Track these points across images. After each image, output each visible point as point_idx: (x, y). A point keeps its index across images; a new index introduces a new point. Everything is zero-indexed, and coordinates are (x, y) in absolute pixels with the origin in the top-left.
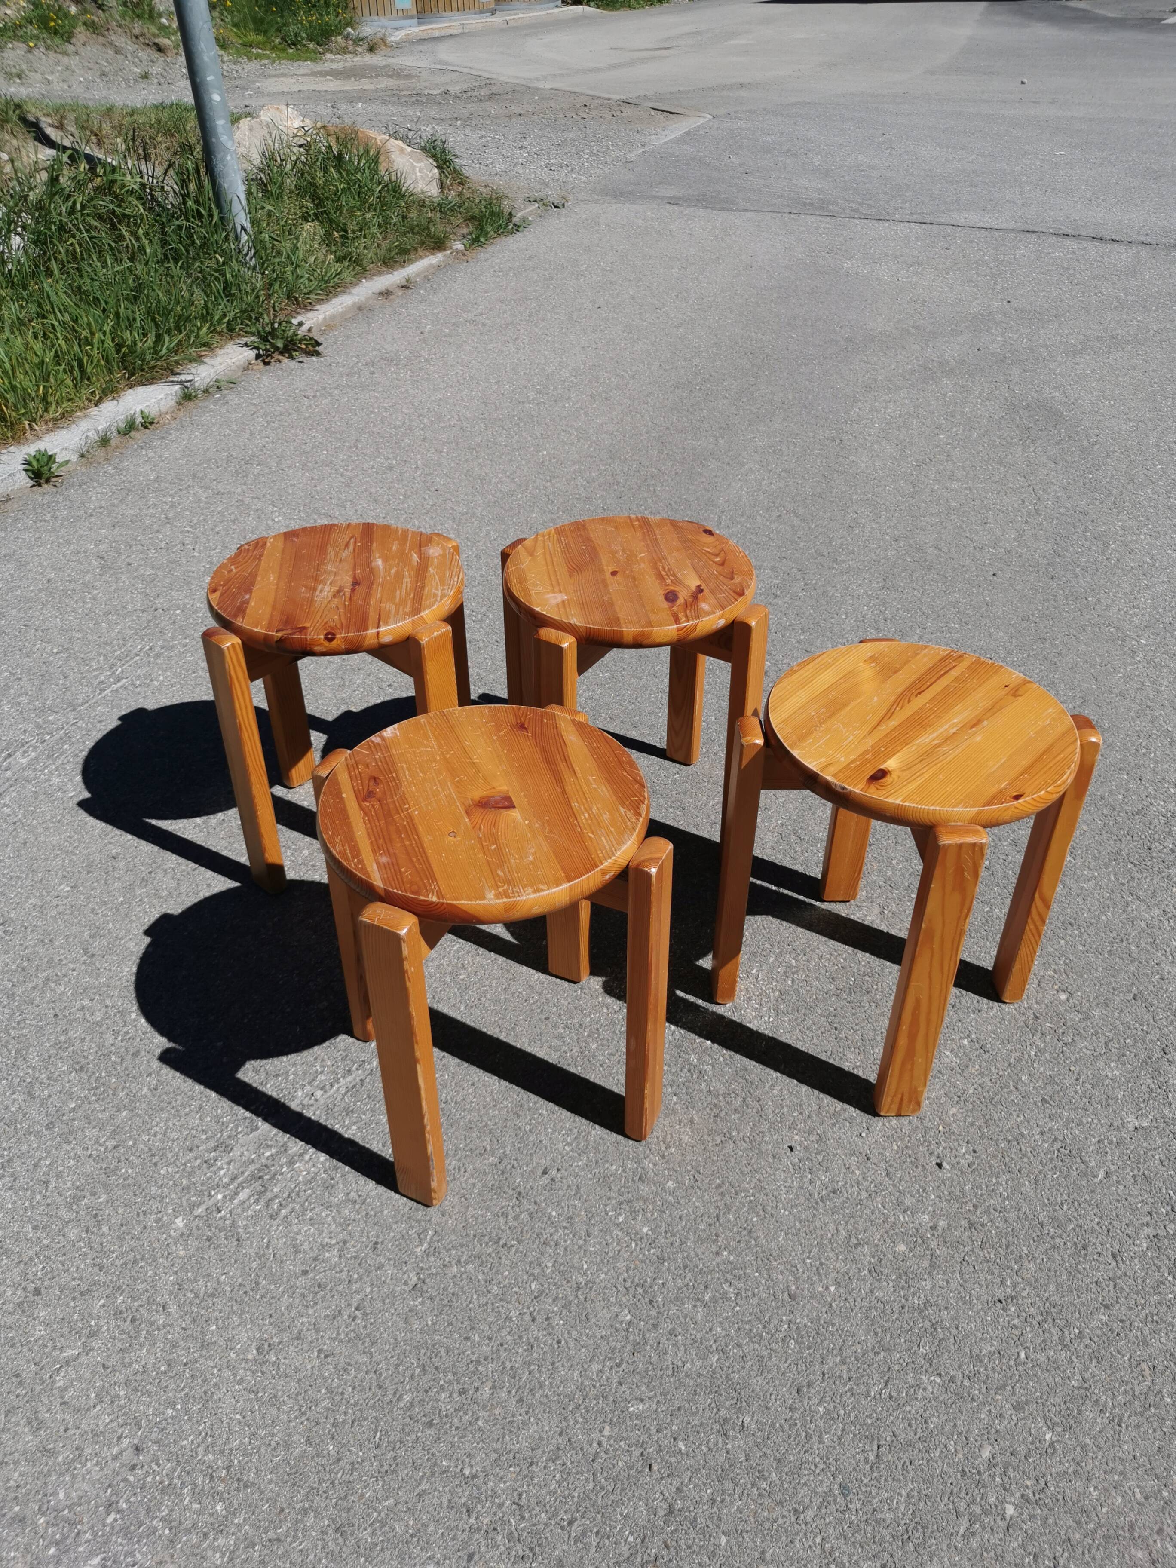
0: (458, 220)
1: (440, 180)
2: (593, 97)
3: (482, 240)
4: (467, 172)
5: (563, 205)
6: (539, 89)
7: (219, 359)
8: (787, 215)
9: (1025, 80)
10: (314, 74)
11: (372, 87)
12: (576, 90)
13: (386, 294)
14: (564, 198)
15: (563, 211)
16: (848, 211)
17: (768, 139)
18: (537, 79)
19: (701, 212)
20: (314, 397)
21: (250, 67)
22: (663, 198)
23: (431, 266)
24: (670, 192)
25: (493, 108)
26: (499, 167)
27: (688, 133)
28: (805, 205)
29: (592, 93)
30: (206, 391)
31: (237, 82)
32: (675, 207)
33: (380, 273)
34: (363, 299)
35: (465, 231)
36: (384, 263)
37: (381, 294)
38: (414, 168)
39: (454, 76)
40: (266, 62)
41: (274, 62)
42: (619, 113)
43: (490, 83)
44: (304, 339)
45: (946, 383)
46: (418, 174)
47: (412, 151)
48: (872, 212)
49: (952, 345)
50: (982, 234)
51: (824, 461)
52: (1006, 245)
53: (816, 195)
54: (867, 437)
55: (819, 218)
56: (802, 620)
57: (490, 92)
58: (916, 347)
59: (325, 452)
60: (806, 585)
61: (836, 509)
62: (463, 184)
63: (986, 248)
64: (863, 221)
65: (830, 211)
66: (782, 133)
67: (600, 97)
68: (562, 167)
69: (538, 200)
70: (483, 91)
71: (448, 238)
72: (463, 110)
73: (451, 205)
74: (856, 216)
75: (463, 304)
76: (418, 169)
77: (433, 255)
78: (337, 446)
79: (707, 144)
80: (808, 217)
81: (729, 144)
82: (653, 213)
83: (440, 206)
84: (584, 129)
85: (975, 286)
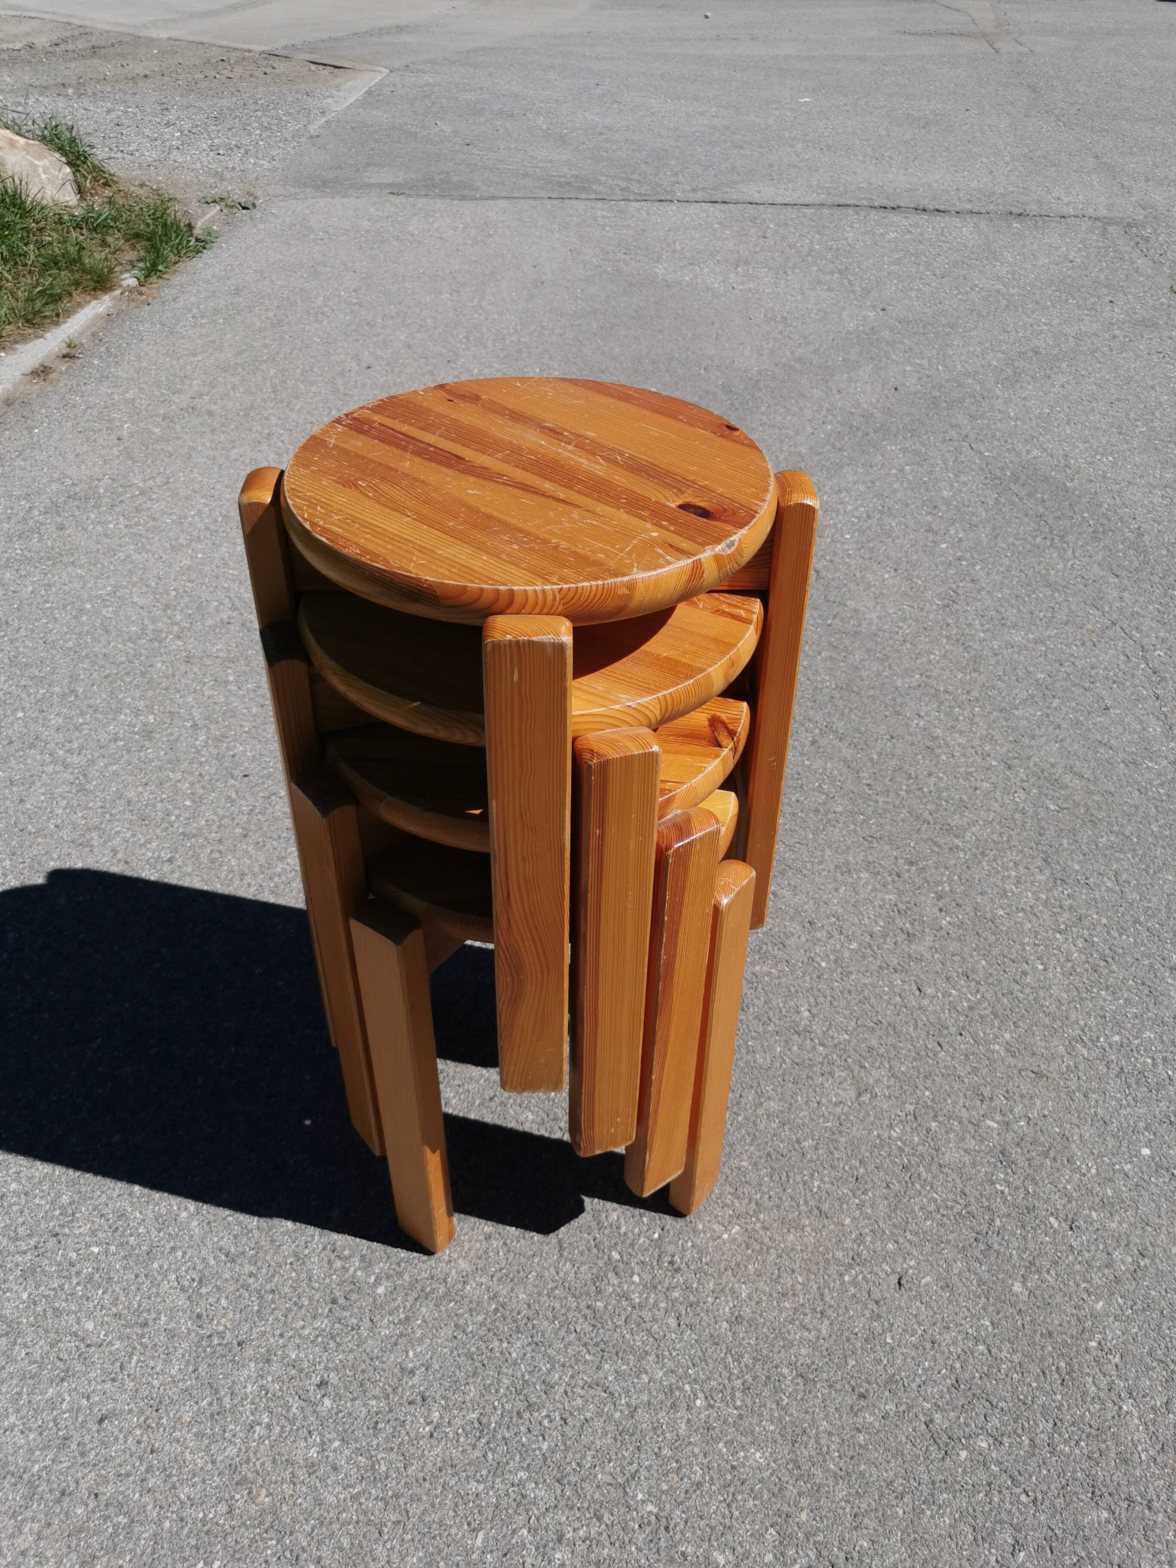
1: (76, 181)
2: (228, 49)
3: (160, 268)
4: (112, 167)
5: (254, 205)
6: (153, 39)
8: (546, 202)
9: (708, 14)
12: (201, 39)
13: (42, 372)
14: (250, 194)
15: (256, 213)
16: (617, 191)
17: (469, 96)
18: (145, 26)
19: (439, 204)
22: (380, 186)
23: (98, 317)
24: (384, 176)
25: (104, 67)
26: (150, 155)
27: (369, 93)
28: (561, 185)
29: (225, 43)
32: (403, 199)
33: (25, 339)
34: (9, 386)
35: (132, 255)
36: (28, 321)
37: (35, 373)
38: (35, 167)
39: (35, 24)
42: (270, 69)
43: (85, 32)
45: (892, 450)
46: (43, 176)
47: (27, 144)
48: (645, 190)
49: (858, 384)
50: (790, 212)
51: (816, 615)
52: (828, 227)
53: (566, 170)
54: (847, 560)
55: (588, 203)
56: (982, 989)
57: (89, 45)
58: (817, 393)
59: (21, 714)
60: (940, 897)
61: (887, 713)
62: (109, 186)
63: (808, 233)
64: (643, 203)
65: (596, 192)
66: (482, 89)
67: (237, 49)
68: (231, 149)
69: (217, 200)
70: (81, 44)
71: (111, 270)
72: (66, 72)
73: (102, 218)
74: (631, 198)
75: (167, 379)
76: (41, 169)
77: (96, 298)
78: (39, 696)
79: (400, 107)
80: (574, 202)
81: (427, 106)
82: (377, 210)
83: (85, 219)
84: (236, 93)
85: (830, 289)
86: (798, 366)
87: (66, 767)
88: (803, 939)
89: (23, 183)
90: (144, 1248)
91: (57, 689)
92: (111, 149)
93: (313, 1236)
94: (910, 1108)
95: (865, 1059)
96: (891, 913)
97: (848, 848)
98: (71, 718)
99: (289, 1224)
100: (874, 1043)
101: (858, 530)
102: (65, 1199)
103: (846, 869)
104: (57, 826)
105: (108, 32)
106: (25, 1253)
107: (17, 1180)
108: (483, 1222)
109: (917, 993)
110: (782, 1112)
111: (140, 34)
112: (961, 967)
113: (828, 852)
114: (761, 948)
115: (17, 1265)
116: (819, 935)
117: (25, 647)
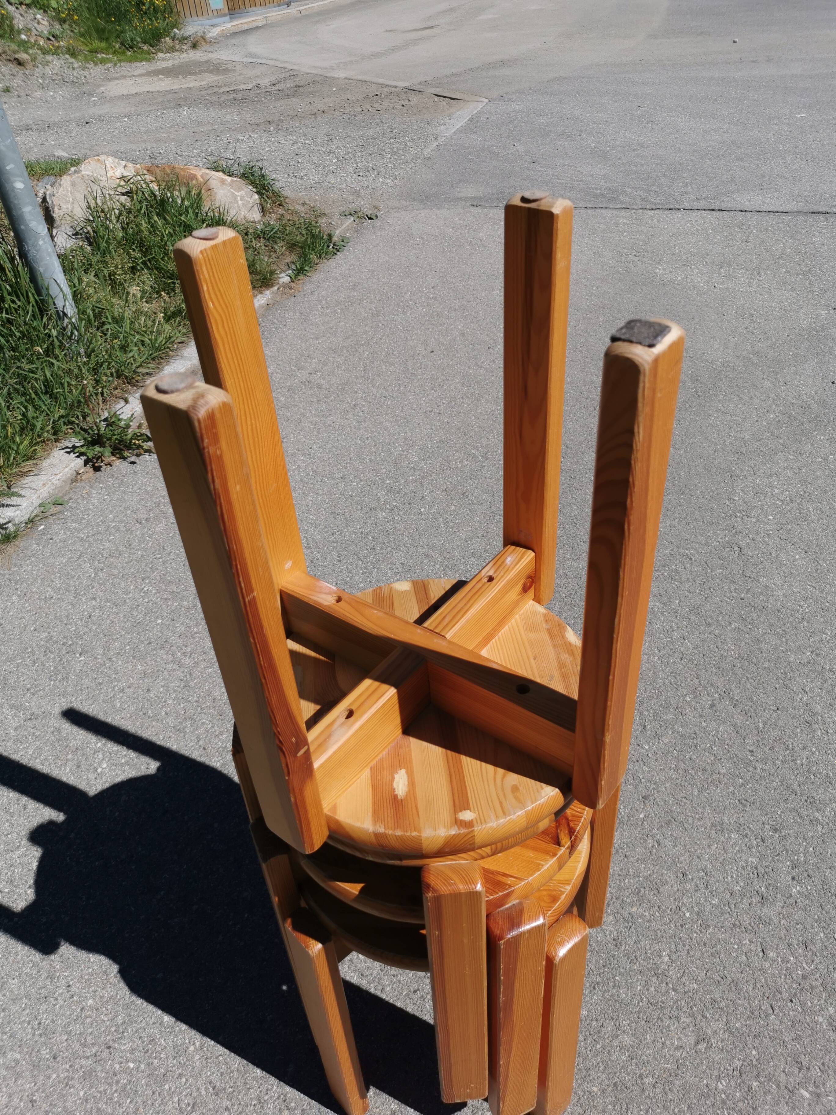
0: (280, 247)
1: (261, 204)
2: (382, 86)
3: (306, 268)
4: (286, 192)
5: (377, 216)
6: (335, 79)
7: (43, 478)
8: (583, 211)
9: (736, 40)
10: (150, 74)
11: (196, 84)
12: (366, 78)
14: (375, 207)
15: (377, 223)
16: (638, 201)
17: (543, 120)
18: (332, 68)
21: (96, 71)
22: (466, 199)
24: (469, 191)
25: (298, 104)
26: (314, 178)
27: (471, 120)
28: (596, 196)
29: (381, 81)
30: (31, 522)
31: (85, 88)
32: (479, 210)
35: (288, 259)
38: (235, 197)
39: (263, 68)
40: (109, 65)
41: (115, 65)
42: (407, 102)
43: (293, 74)
44: (136, 436)
45: (820, 439)
46: (240, 202)
47: (232, 181)
48: (661, 200)
49: (802, 378)
50: (772, 219)
51: (733, 588)
52: (800, 232)
53: (602, 183)
54: (767, 539)
55: (614, 212)
56: (817, 960)
57: (294, 84)
58: (767, 384)
59: (160, 621)
60: (794, 867)
61: (777, 686)
62: (282, 206)
63: (783, 238)
64: (656, 212)
65: (622, 203)
66: (552, 113)
67: (387, 85)
68: (368, 171)
69: (352, 212)
70: (290, 84)
71: (272, 272)
72: (274, 110)
73: (274, 231)
74: (648, 207)
75: (296, 357)
76: (239, 198)
77: (261, 293)
78: (173, 608)
79: (491, 131)
80: (604, 211)
81: (510, 130)
82: (460, 219)
83: (263, 232)
84: (381, 124)
85: (793, 289)
86: (755, 359)
87: (180, 666)
88: (675, 888)
89: (226, 210)
90: (162, 1070)
91: (185, 603)
92: (289, 175)
93: (272, 1085)
94: (738, 1063)
95: (707, 1010)
96: (751, 875)
97: (725, 808)
98: (189, 627)
99: (259, 1071)
100: (717, 996)
101: (780, 512)
102: (120, 1019)
103: (720, 828)
104: (166, 714)
105: (307, 74)
106: (88, 1058)
107: (93, 997)
108: (392, 1099)
109: (761, 954)
110: (632, 1046)
111: (327, 75)
112: (802, 936)
113: (708, 810)
114: (640, 891)
115: (81, 1067)
116: (688, 886)
117: (172, 568)
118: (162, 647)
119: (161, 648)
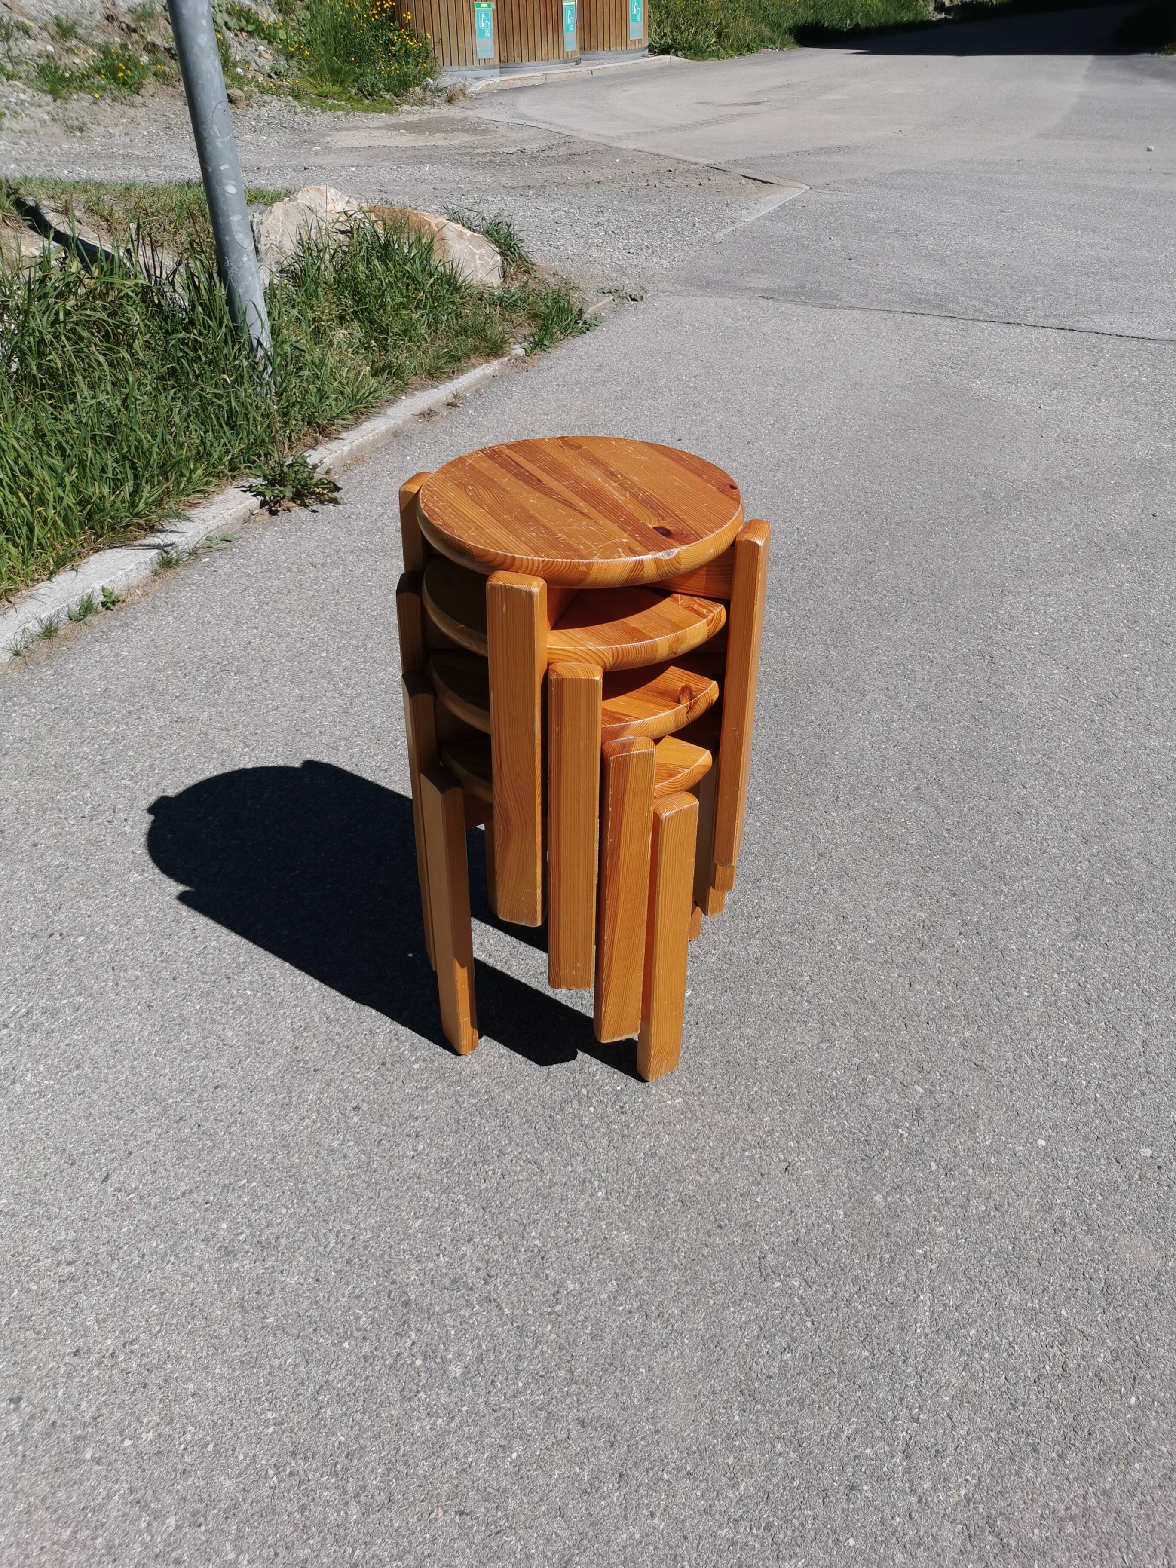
0: (519, 316)
1: (503, 268)
2: (679, 161)
3: (546, 342)
4: (536, 258)
5: (642, 298)
6: (621, 149)
7: (213, 510)
8: (899, 316)
9: (1152, 147)
10: (388, 127)
11: (446, 143)
12: (660, 151)
13: (428, 415)
14: (642, 288)
15: (641, 305)
16: (970, 311)
17: (872, 215)
18: (619, 138)
19: (800, 310)
20: (323, 565)
21: (323, 118)
22: (755, 290)
23: (485, 377)
24: (763, 282)
25: (570, 173)
26: (571, 250)
27: (782, 207)
28: (919, 301)
29: (677, 156)
30: (194, 553)
31: (307, 136)
32: (770, 302)
33: (424, 387)
34: (400, 422)
35: (526, 331)
36: (430, 374)
37: (422, 415)
38: (473, 255)
39: (532, 132)
40: (340, 113)
41: (348, 113)
42: (706, 181)
43: (569, 141)
44: (320, 482)
45: (1120, 567)
46: (478, 262)
47: (472, 236)
48: (999, 313)
49: (1118, 507)
50: (1134, 345)
51: (972, 692)
52: (1165, 362)
53: (931, 288)
54: (1025, 653)
55: (937, 320)
56: (965, 997)
57: (569, 152)
58: (1074, 509)
59: (324, 655)
60: (965, 924)
61: (995, 779)
62: (529, 273)
63: (1141, 365)
64: (989, 324)
65: (950, 311)
66: (888, 209)
67: (686, 161)
68: (642, 249)
69: (613, 290)
70: (563, 151)
71: (504, 341)
72: (537, 176)
73: (514, 299)
74: (981, 318)
75: (518, 430)
76: (477, 257)
77: (488, 362)
78: (341, 645)
79: (804, 221)
80: (925, 318)
81: (829, 222)
82: (744, 310)
83: (501, 299)
84: (668, 201)
85: (1136, 419)
86: (1067, 484)
87: (341, 694)
88: (832, 927)
89: (460, 266)
90: (279, 1000)
91: (354, 642)
92: (542, 243)
93: (385, 1023)
94: (857, 1061)
95: (838, 1020)
96: (917, 926)
97: (905, 872)
98: (356, 663)
99: (374, 1012)
100: (852, 1011)
101: (1050, 630)
102: (241, 959)
103: (893, 886)
104: (320, 733)
105: (587, 141)
106: (207, 983)
107: (217, 941)
108: (501, 1046)
109: (907, 986)
110: (753, 1037)
111: (612, 145)
112: (955, 977)
113: (886, 870)
114: (794, 925)
115: (200, 988)
116: (846, 927)
117: (344, 610)
118: (324, 677)
119: (322, 678)
